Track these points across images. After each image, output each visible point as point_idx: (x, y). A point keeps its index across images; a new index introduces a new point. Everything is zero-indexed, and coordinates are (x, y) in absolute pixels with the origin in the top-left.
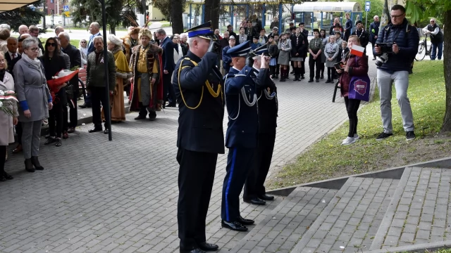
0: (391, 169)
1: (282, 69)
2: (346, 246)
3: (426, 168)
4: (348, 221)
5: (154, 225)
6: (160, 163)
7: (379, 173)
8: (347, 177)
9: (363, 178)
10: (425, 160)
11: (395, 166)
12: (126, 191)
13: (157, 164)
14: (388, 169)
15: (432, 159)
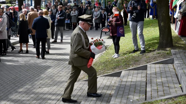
0: (141, 66)
1: (73, 25)
2: (133, 100)
3: (157, 65)
4: (129, 89)
5: (36, 99)
6: (28, 71)
7: (136, 68)
8: (121, 71)
9: (129, 71)
10: (155, 61)
11: (142, 64)
12: (17, 85)
13: (27, 71)
14: (139, 66)
15: (158, 60)
